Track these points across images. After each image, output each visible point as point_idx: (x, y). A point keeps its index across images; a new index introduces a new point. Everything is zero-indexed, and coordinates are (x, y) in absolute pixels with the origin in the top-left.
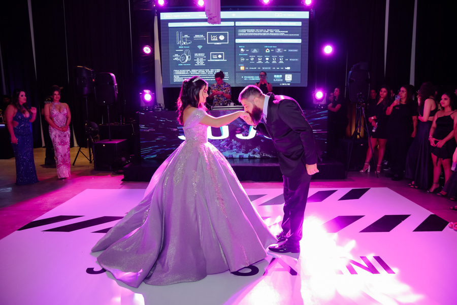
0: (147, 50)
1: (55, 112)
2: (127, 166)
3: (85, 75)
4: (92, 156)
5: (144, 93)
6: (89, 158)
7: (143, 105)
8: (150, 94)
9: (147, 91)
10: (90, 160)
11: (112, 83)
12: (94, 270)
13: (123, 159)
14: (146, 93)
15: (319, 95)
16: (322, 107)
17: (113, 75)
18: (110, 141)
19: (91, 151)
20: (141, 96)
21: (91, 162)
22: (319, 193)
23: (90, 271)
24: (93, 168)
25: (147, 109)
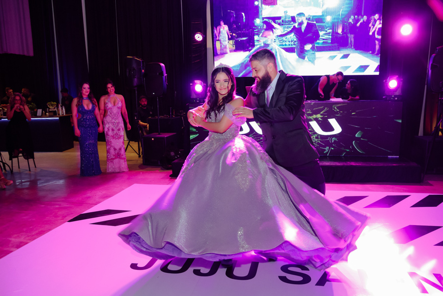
0: (199, 37)
1: (110, 105)
2: (176, 161)
3: (134, 66)
4: (141, 150)
5: (195, 84)
6: (138, 152)
7: (194, 96)
8: (201, 84)
9: (197, 82)
10: (139, 155)
11: (162, 74)
12: (138, 266)
13: (172, 154)
14: (197, 84)
15: (393, 84)
16: (396, 99)
17: (163, 65)
18: (159, 134)
19: (140, 145)
20: (192, 87)
21: (140, 156)
22: (388, 197)
23: (134, 266)
24: (142, 162)
25: (198, 101)
